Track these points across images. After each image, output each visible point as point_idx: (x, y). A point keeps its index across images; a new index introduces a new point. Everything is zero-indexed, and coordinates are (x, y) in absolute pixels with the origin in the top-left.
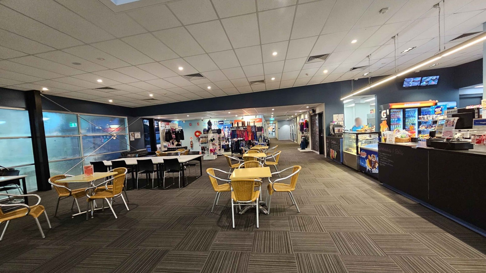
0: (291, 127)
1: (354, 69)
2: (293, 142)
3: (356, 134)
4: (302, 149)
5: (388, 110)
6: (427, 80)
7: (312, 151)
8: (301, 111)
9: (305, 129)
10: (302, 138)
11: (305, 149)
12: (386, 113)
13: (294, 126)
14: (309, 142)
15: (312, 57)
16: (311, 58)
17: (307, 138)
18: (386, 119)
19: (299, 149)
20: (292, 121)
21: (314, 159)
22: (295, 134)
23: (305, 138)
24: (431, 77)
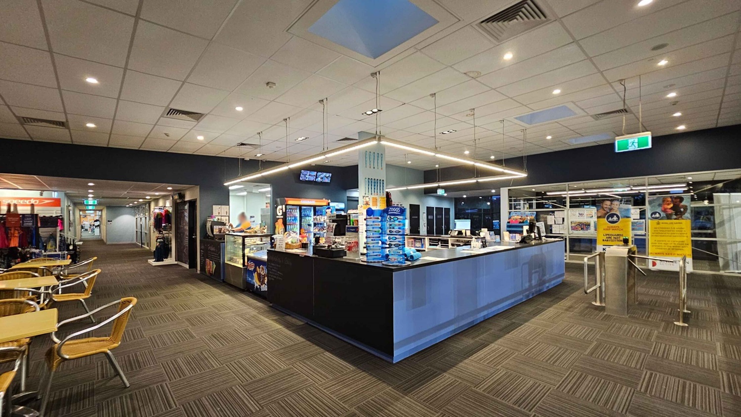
0: (139, 219)
1: (243, 144)
2: (142, 246)
3: (241, 237)
4: (157, 261)
5: (284, 206)
6: (322, 176)
7: (176, 263)
8: (157, 194)
9: (164, 226)
10: (159, 240)
11: (163, 261)
12: (282, 209)
13: (143, 219)
14: (171, 247)
15: (174, 110)
16: (173, 112)
17: (168, 241)
18: (282, 217)
19: (152, 262)
20: (141, 209)
21: (177, 277)
22: (146, 233)
23: (164, 241)
24: (325, 174)
